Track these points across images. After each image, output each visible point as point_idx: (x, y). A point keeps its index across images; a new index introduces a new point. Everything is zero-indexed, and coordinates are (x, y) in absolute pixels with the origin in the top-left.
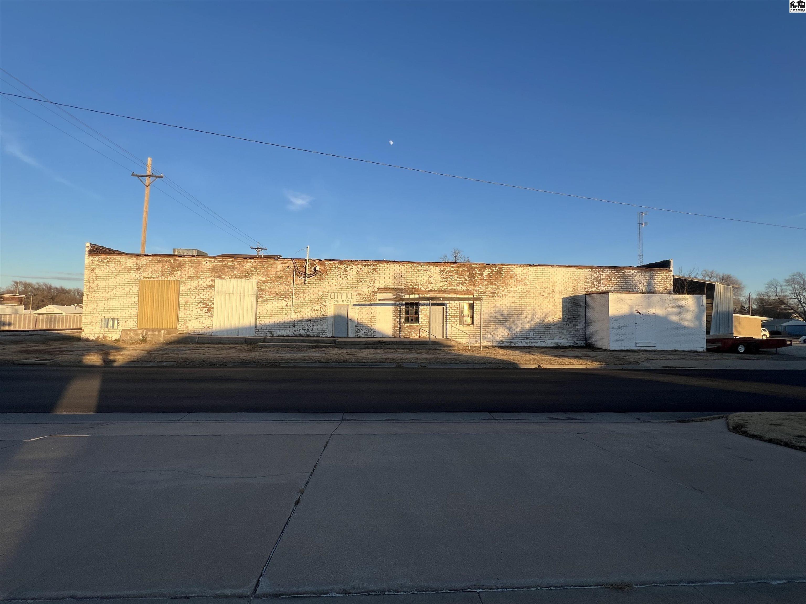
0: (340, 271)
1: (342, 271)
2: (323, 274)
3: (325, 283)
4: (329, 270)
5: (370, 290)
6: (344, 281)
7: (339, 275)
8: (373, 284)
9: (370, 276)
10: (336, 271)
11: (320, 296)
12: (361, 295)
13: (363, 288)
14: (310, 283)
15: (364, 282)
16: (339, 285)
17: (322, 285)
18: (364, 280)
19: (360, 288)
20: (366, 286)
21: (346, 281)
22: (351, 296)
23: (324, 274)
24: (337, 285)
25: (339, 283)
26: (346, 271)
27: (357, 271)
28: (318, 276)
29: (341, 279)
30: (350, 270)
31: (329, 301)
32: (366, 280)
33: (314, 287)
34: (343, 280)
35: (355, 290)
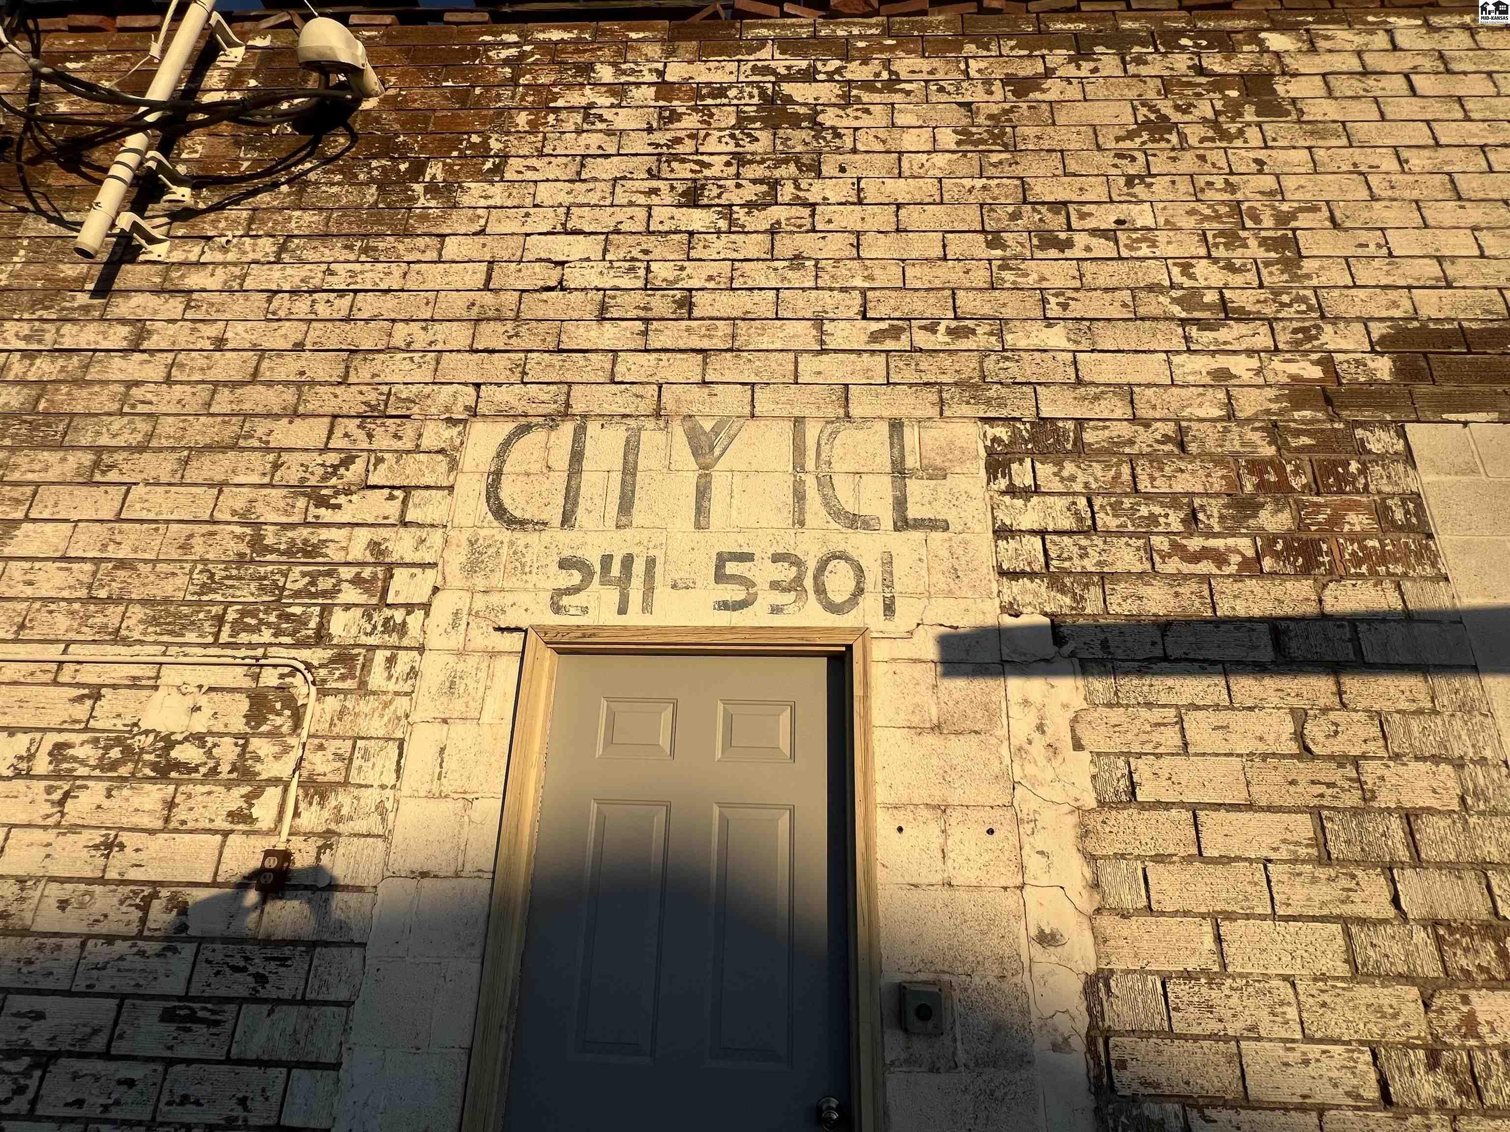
0: (691, 121)
1: (727, 118)
2: (418, 169)
3: (434, 276)
4: (522, 119)
5: (1241, 366)
6: (754, 245)
7: (683, 171)
8: (1275, 277)
9: (1188, 162)
10: (623, 119)
11: (300, 489)
12: (1080, 451)
13: (1107, 338)
14: (195, 280)
15: (1102, 247)
16: (661, 305)
17: (368, 305)
18: (1106, 218)
19: (1056, 337)
20: (1164, 303)
21: (786, 246)
22: (899, 472)
23: (435, 170)
24: (628, 304)
25: (662, 272)
26: (795, 121)
27: (959, 117)
28: (347, 195)
29: (697, 219)
30: (846, 102)
31: (455, 559)
32: (1143, 216)
33: (237, 335)
34: (735, 228)
35: (968, 367)
